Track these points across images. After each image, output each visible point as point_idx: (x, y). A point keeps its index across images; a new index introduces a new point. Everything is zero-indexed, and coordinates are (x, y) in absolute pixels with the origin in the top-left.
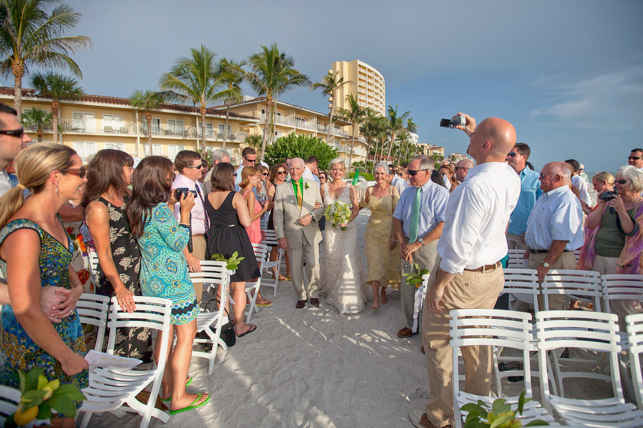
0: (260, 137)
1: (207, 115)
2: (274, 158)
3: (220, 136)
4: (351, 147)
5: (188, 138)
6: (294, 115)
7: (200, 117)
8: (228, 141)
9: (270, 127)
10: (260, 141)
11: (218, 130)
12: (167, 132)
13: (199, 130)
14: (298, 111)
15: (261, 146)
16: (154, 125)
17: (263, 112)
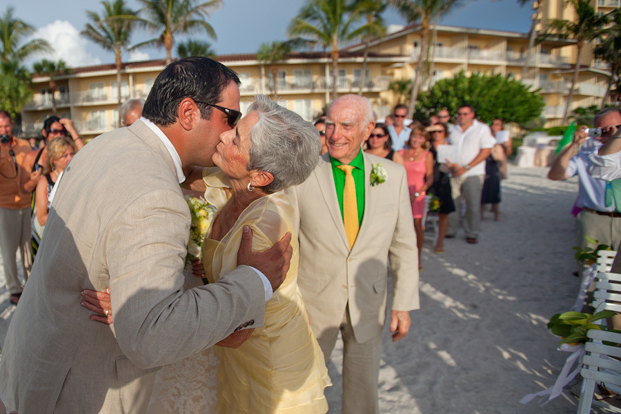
0: (409, 82)
1: (340, 60)
2: (428, 108)
3: (355, 84)
4: (573, 82)
5: (316, 91)
6: (465, 43)
7: (331, 64)
8: (365, 90)
9: (424, 67)
10: (409, 87)
11: (351, 77)
12: (293, 86)
13: (329, 80)
14: (473, 36)
15: (410, 93)
16: (279, 80)
17: (416, 45)
